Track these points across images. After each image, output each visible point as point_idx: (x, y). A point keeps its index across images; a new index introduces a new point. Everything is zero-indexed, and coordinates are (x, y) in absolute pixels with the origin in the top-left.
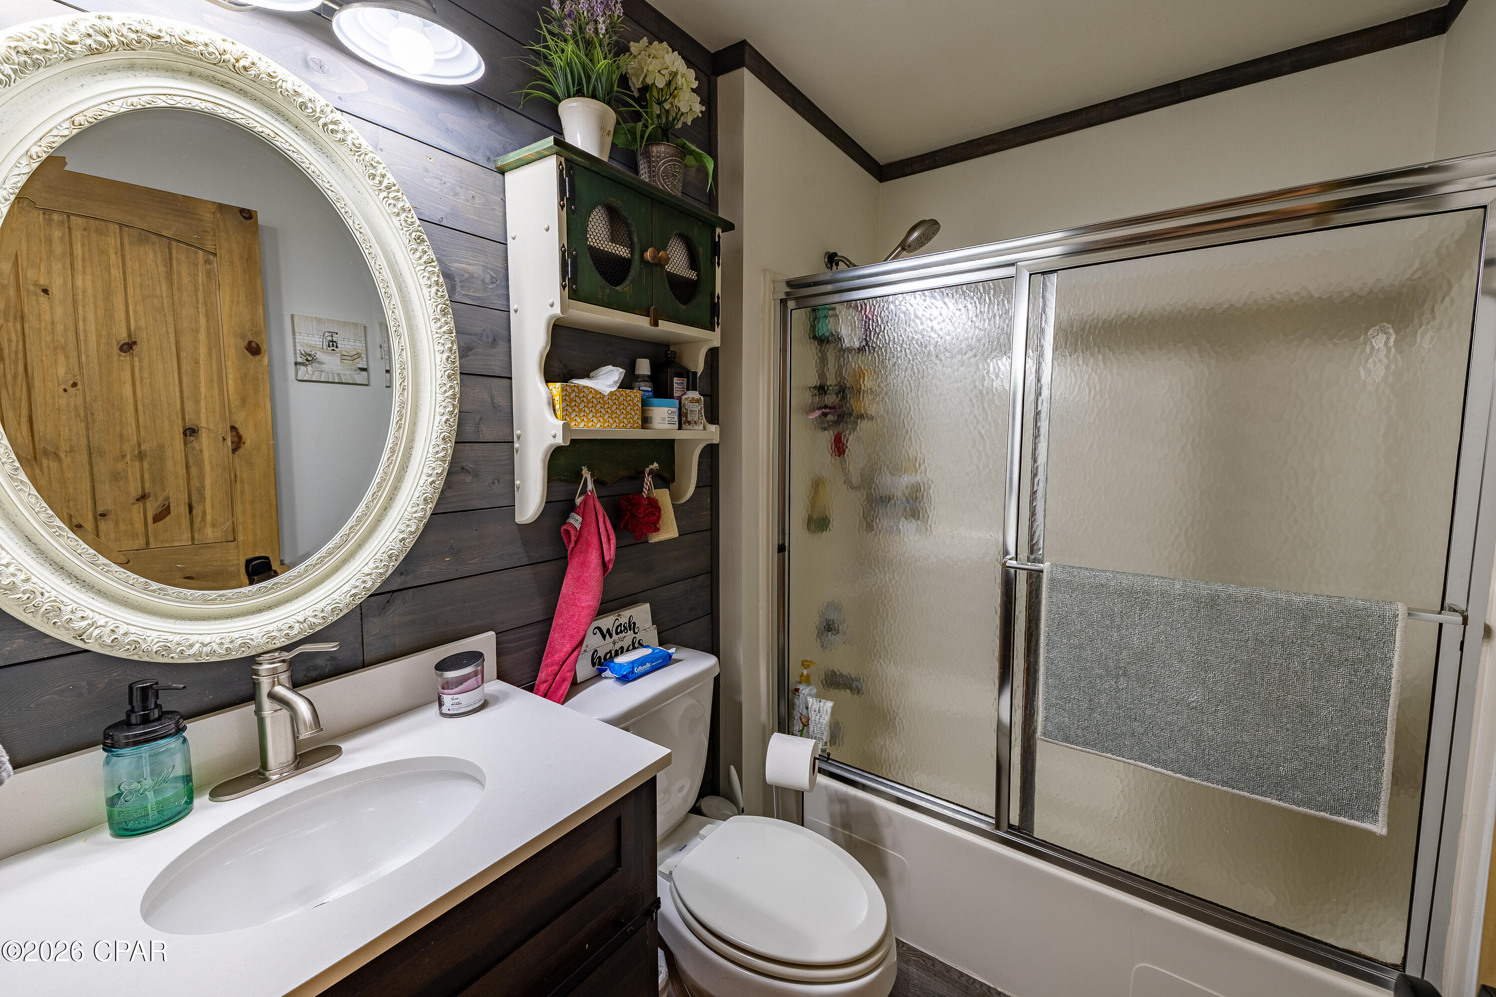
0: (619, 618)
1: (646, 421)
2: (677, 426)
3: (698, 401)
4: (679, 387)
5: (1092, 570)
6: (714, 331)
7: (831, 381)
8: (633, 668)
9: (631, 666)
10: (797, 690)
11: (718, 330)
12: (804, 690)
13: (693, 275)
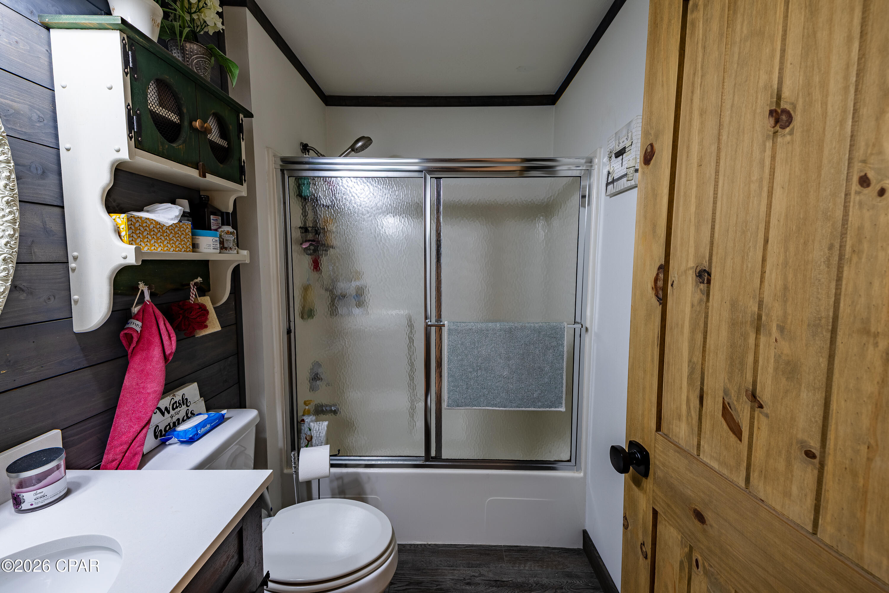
0: (174, 398)
1: (195, 247)
2: (218, 251)
3: (231, 233)
4: (215, 222)
5: (465, 322)
6: (243, 185)
7: (310, 224)
8: (197, 431)
9: (195, 429)
10: (303, 420)
11: (245, 185)
12: (307, 419)
13: (224, 143)
